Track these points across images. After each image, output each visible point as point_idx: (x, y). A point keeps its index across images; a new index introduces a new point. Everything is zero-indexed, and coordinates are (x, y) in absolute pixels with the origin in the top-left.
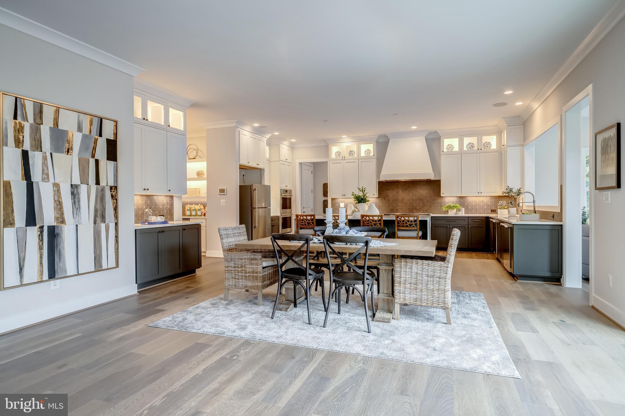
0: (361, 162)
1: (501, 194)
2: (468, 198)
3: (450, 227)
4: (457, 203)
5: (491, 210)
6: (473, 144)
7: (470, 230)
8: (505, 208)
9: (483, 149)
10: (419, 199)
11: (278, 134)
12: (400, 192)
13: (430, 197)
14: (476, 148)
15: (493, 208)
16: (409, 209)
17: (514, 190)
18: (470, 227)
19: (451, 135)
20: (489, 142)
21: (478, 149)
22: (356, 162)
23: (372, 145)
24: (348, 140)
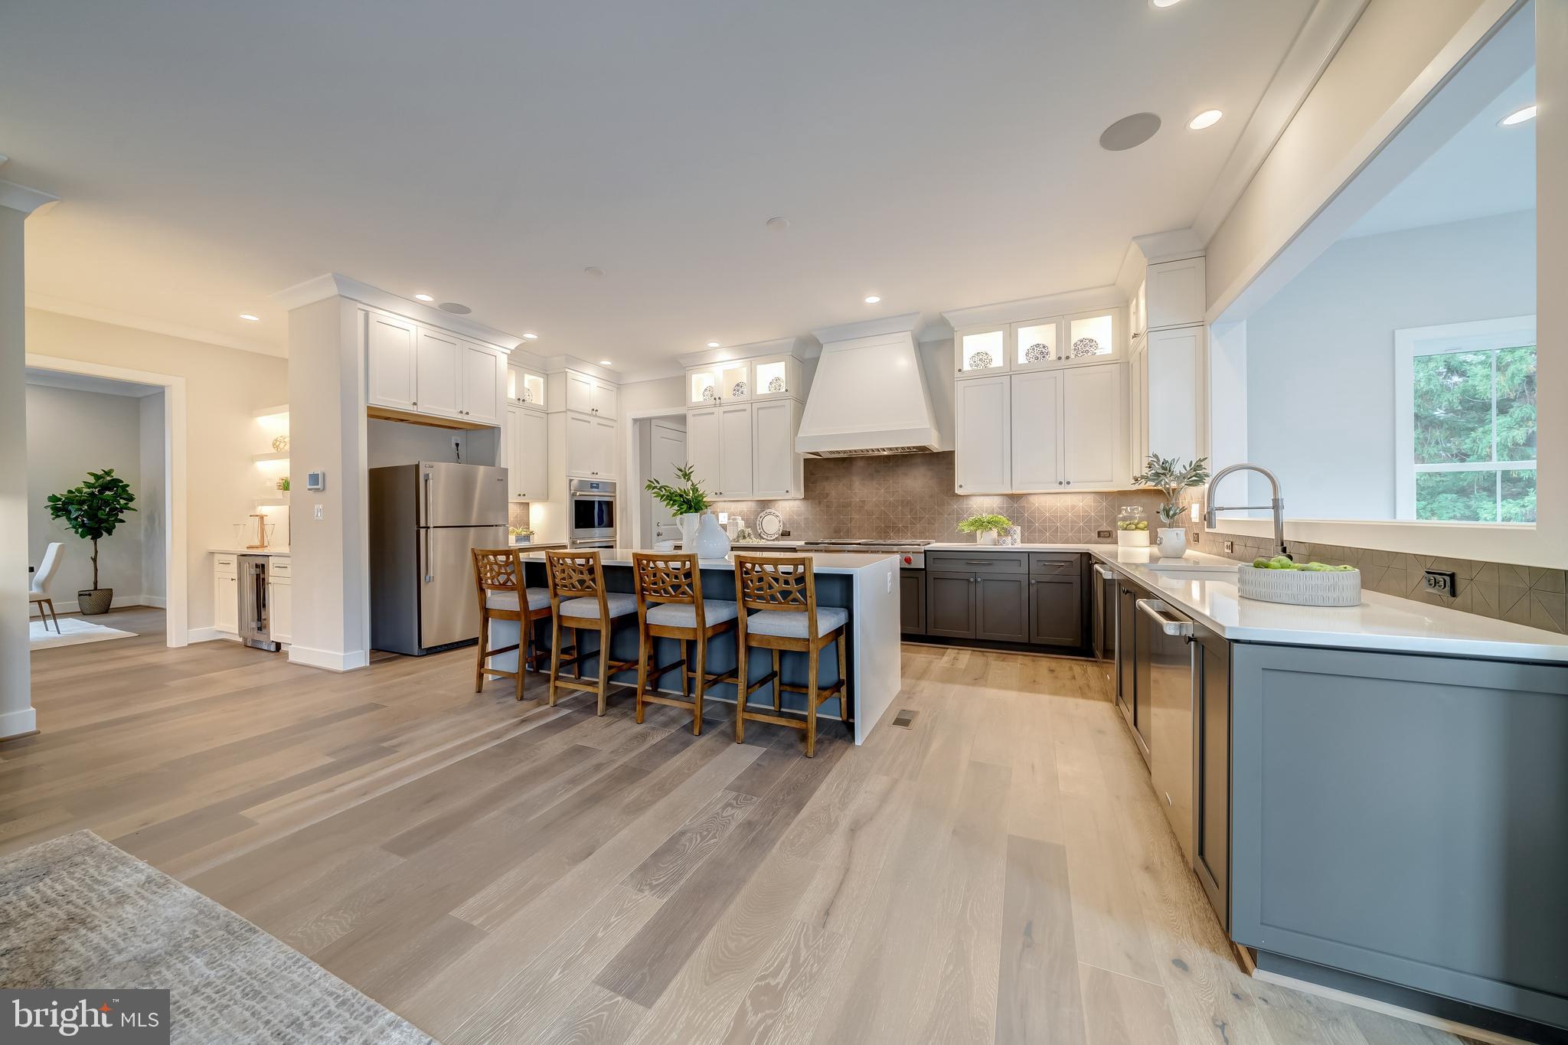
0: (758, 409)
1: (1129, 486)
2: (1032, 499)
3: (976, 581)
4: (1001, 514)
5: (1099, 533)
6: (1044, 347)
7: (1033, 589)
8: (1141, 525)
9: (1073, 356)
10: (903, 501)
11: (536, 337)
12: (857, 483)
13: (931, 496)
14: (1053, 356)
15: (1105, 527)
16: (877, 528)
17: (1178, 469)
18: (1033, 581)
19: (982, 325)
20: (1090, 337)
21: (1060, 358)
22: (745, 410)
23: (783, 364)
24: (724, 355)
